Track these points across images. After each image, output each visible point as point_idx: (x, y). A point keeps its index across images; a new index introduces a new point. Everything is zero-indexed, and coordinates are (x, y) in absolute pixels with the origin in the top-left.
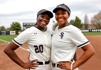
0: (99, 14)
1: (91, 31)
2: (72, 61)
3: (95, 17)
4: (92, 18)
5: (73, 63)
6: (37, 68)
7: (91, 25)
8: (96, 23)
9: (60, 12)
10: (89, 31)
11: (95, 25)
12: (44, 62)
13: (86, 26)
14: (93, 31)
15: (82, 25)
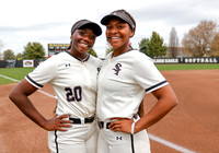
0: (200, 27)
1: (184, 62)
2: (135, 117)
3: (192, 33)
4: (186, 36)
5: (135, 121)
6: (70, 130)
7: (182, 49)
8: (192, 46)
9: (114, 23)
10: (180, 62)
11: (190, 50)
12: (82, 119)
13: (174, 51)
14: (186, 61)
15: (165, 49)
